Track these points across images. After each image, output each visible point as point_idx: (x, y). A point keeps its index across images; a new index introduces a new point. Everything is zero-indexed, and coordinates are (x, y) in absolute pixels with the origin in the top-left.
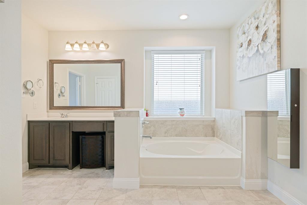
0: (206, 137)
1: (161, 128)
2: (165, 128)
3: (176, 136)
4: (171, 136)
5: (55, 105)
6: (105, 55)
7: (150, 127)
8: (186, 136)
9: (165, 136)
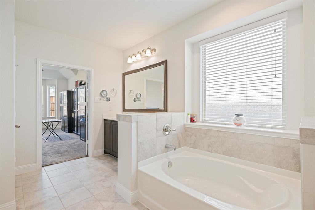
0: (281, 168)
1: (203, 139)
2: (209, 139)
3: (224, 154)
4: (216, 152)
5: (127, 107)
6: (153, 61)
7: (191, 136)
8: (239, 158)
9: (208, 151)
